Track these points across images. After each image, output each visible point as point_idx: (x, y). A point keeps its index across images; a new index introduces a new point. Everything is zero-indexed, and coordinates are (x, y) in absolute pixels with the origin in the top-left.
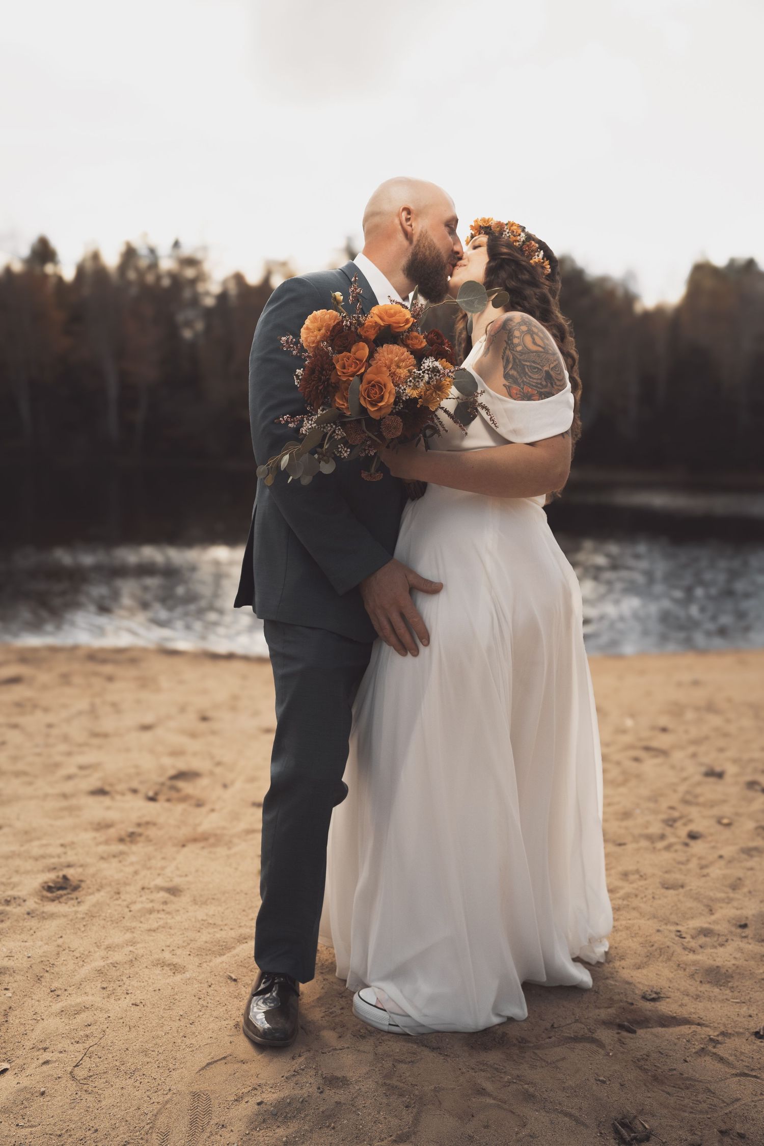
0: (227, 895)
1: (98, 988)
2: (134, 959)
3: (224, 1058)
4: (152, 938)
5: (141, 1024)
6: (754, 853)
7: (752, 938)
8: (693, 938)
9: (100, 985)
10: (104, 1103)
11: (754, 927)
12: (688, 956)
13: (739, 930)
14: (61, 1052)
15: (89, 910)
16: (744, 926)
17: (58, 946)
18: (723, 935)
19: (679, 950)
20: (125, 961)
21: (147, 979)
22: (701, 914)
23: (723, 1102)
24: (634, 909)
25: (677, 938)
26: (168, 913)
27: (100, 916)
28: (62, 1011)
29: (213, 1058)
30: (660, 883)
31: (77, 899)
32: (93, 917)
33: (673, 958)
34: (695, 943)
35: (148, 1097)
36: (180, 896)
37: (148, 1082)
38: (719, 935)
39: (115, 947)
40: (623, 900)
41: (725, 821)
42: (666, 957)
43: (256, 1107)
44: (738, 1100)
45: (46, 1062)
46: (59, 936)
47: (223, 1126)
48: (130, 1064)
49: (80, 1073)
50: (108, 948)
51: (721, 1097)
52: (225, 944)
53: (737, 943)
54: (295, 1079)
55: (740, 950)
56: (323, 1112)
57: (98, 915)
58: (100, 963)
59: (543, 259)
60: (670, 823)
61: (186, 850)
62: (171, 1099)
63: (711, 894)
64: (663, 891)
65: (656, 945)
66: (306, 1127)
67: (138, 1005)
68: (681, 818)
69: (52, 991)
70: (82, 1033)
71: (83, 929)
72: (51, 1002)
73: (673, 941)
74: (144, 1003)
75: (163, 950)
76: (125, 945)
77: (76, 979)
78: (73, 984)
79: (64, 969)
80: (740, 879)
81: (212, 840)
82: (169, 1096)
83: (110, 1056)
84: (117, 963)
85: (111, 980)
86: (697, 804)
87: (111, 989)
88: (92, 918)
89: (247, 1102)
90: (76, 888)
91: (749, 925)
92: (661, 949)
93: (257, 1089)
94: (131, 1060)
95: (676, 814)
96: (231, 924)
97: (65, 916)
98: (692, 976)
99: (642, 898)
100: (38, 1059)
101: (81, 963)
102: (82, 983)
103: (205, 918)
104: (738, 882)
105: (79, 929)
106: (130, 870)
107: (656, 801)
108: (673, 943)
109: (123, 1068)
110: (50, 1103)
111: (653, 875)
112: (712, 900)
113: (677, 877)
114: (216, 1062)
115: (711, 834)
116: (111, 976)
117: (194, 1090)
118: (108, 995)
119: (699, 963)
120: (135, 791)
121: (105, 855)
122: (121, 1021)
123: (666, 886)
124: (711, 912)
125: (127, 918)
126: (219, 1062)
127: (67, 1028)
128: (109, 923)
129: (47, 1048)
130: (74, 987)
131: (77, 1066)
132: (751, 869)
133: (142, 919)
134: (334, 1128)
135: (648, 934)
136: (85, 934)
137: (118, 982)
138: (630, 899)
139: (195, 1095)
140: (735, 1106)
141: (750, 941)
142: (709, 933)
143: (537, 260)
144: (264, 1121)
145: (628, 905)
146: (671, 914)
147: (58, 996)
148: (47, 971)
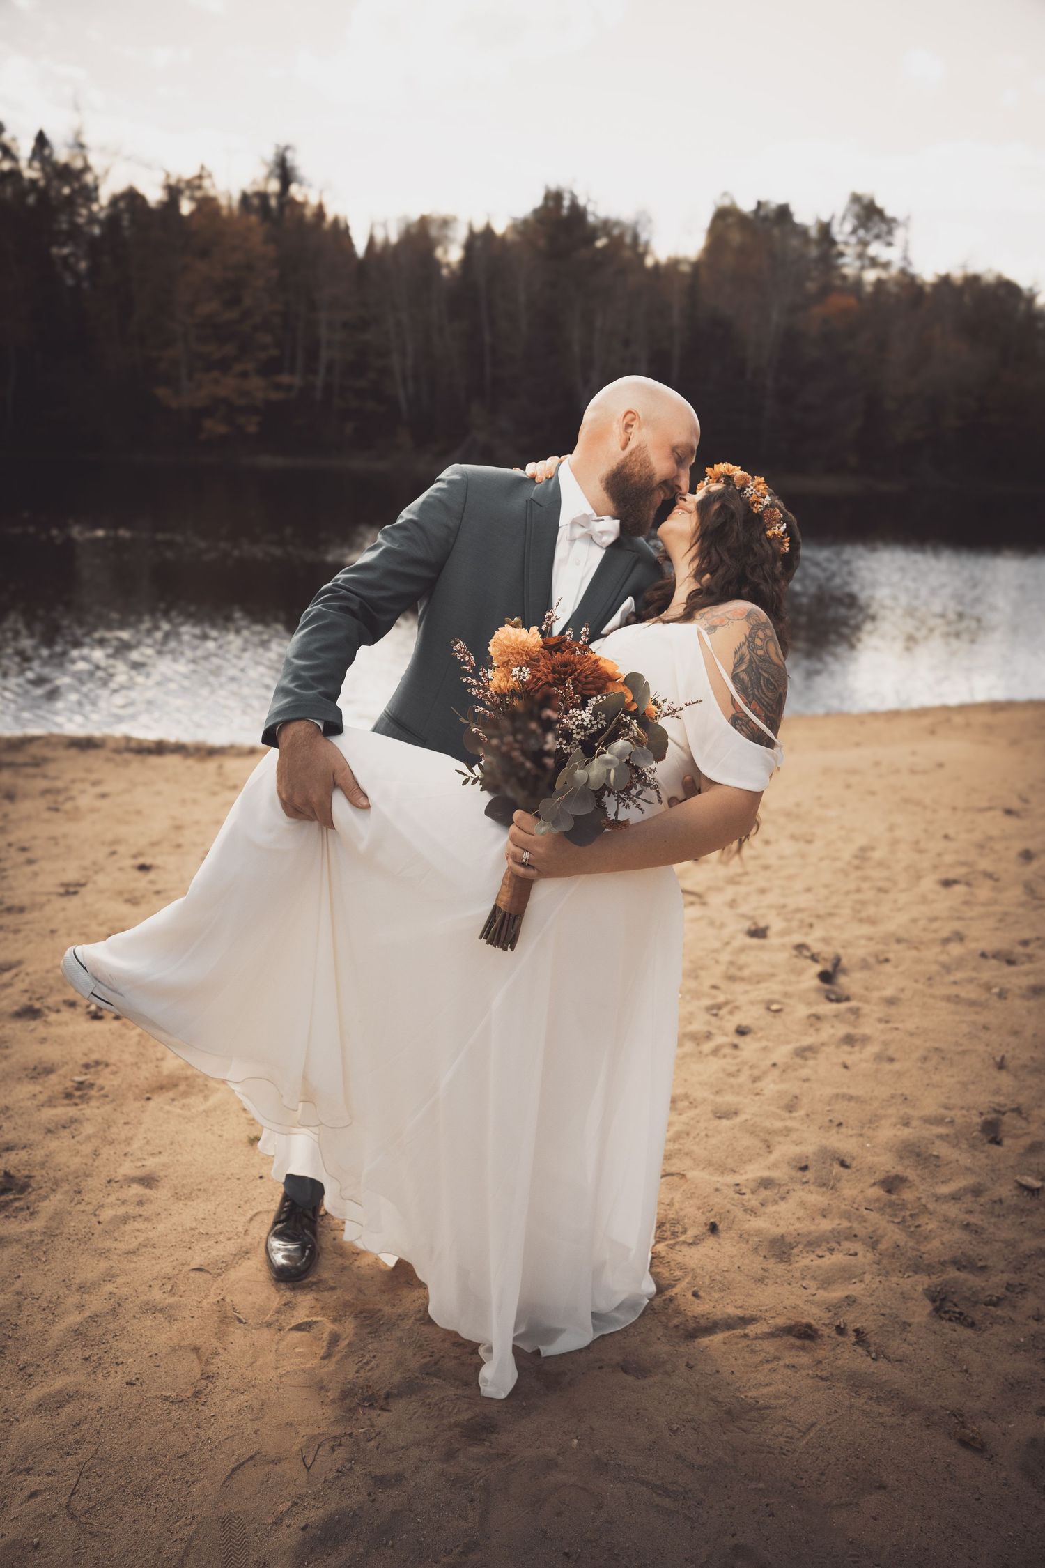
0: (215, 1183)
1: (79, 1359)
2: (117, 1305)
3: (252, 1458)
4: (133, 1265)
5: (142, 1414)
6: (808, 1054)
7: (813, 1184)
8: (753, 1193)
9: (80, 1353)
10: (116, 1549)
11: (814, 1169)
12: (750, 1223)
13: (800, 1174)
14: (49, 1474)
15: (46, 1227)
16: (804, 1168)
17: (18, 1293)
18: (784, 1185)
19: (740, 1214)
20: (106, 1310)
21: (138, 1337)
22: (759, 1154)
23: (800, 1431)
24: (687, 1154)
25: (737, 1196)
26: (147, 1219)
27: (61, 1233)
28: (41, 1405)
29: (237, 1460)
30: (712, 1111)
31: (28, 1208)
32: (54, 1236)
33: (735, 1227)
34: (756, 1200)
35: (169, 1531)
36: (157, 1187)
37: (165, 1507)
38: (780, 1185)
39: (89, 1287)
40: (674, 1142)
41: (775, 1007)
42: (726, 1224)
43: (301, 1533)
44: (813, 1425)
45: (34, 1495)
46: (16, 1276)
47: (264, 1564)
48: (138, 1480)
49: (80, 1505)
50: (81, 1288)
51: (797, 1425)
52: (224, 1265)
53: (800, 1194)
54: (340, 1483)
55: (802, 1204)
56: (378, 1527)
57: (59, 1231)
58: (74, 1319)
59: (784, 533)
60: (714, 1012)
61: (151, 1104)
62: (196, 1532)
63: (767, 1124)
64: (717, 1122)
65: (716, 1209)
66: (361, 1550)
67: (134, 1384)
68: (726, 1003)
69: (21, 1370)
70: (71, 1438)
71: (44, 1259)
72: (23, 1387)
73: (733, 1202)
74: (141, 1380)
75: (150, 1286)
76: (102, 1282)
77: (49, 1347)
78: (47, 1354)
79: (30, 1329)
80: (796, 1097)
81: (182, 1087)
82: (193, 1528)
83: (112, 1471)
84: (97, 1316)
85: (93, 1343)
86: (742, 979)
87: (95, 1358)
88: (52, 1238)
89: (288, 1526)
90: (24, 1188)
91: (810, 1167)
92: (720, 1214)
93: (297, 1504)
94: (139, 1474)
95: (721, 998)
96: (227, 1232)
97: (18, 1241)
98: (755, 1250)
99: (694, 1138)
100: (21, 1489)
101: (51, 1317)
102: (58, 1352)
103: (194, 1225)
104: (795, 1100)
105: (39, 1259)
106: (87, 1149)
107: (696, 977)
108: (733, 1205)
109: (130, 1488)
110: (47, 1559)
111: (705, 1100)
112: (769, 1132)
113: (729, 1099)
114: (242, 1465)
115: (761, 1029)
116: (93, 1336)
117: (223, 1514)
118: (94, 1368)
119: (762, 1234)
120: (72, 1004)
121: (52, 1126)
122: (117, 1412)
123: (718, 1115)
124: (769, 1148)
125: (97, 1233)
126: (246, 1465)
127: (51, 1432)
128: (75, 1244)
129: (31, 1469)
130: (48, 1360)
131: (73, 1494)
132: (807, 1080)
133: (116, 1234)
134: (392, 1546)
135: (706, 1194)
136: (48, 1267)
137: (102, 1346)
138: (682, 1141)
139: (226, 1521)
140: (811, 1435)
141: (812, 1188)
142: (769, 1184)
143: (776, 531)
144: (312, 1550)
145: (680, 1150)
146: (727, 1157)
147: (30, 1376)
148: (10, 1338)
